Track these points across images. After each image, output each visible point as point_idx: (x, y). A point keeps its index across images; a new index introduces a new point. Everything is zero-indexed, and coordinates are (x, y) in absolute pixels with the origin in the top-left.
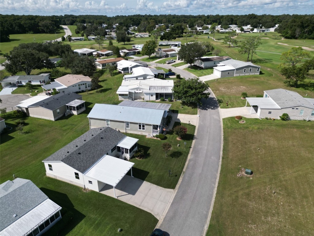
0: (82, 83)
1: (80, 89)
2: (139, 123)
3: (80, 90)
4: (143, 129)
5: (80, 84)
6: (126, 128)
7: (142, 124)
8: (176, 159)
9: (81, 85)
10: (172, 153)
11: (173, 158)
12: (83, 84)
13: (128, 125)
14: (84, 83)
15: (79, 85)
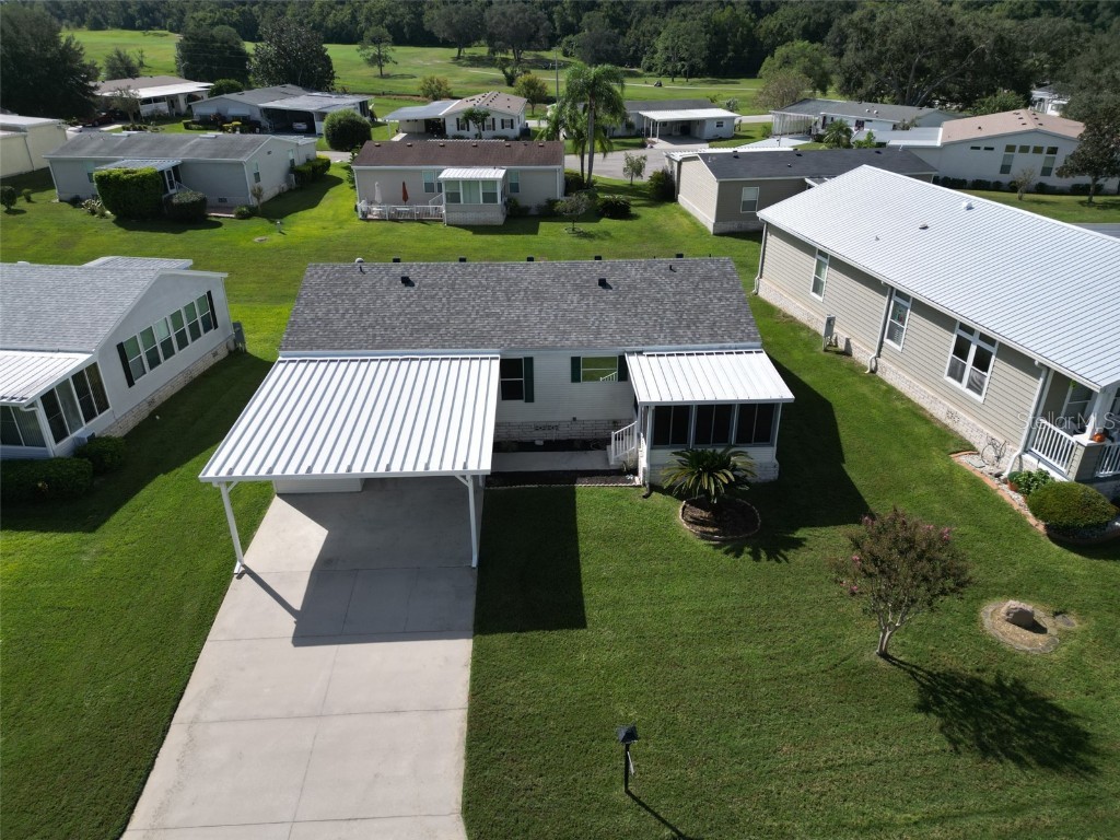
0: (1032, 142)
1: (1005, 169)
2: (963, 327)
3: (1005, 179)
4: (970, 386)
5: (1018, 143)
6: (886, 341)
7: (983, 337)
8: (937, 741)
9: (1024, 149)
10: (989, 678)
11: (924, 707)
12: (1038, 150)
13: (902, 320)
14: (1047, 144)
15: (1010, 148)
